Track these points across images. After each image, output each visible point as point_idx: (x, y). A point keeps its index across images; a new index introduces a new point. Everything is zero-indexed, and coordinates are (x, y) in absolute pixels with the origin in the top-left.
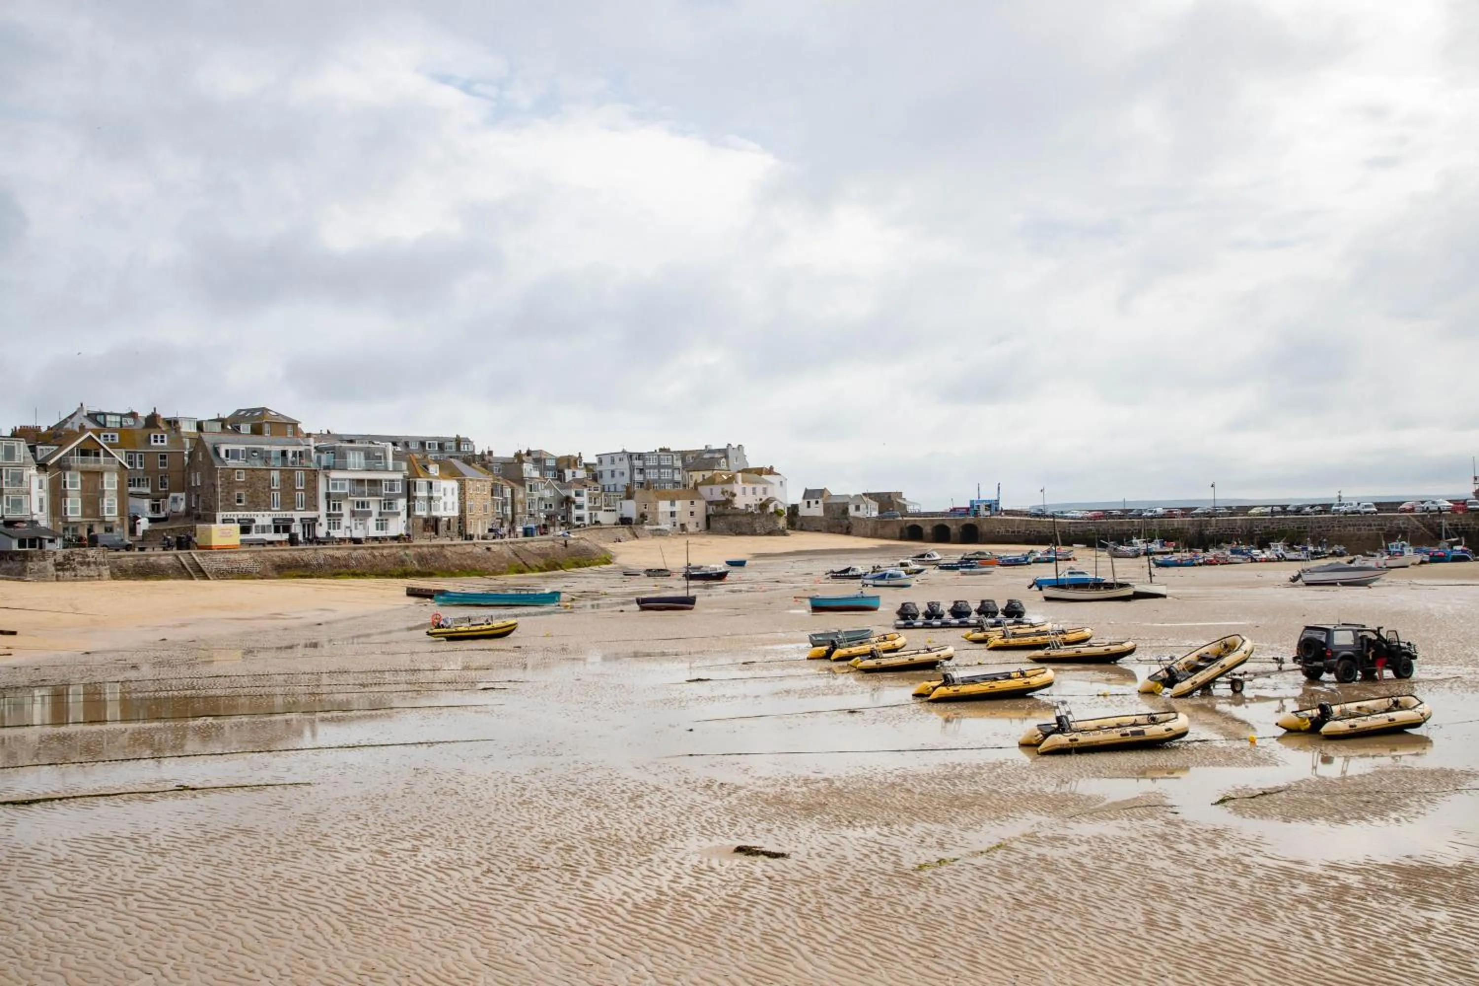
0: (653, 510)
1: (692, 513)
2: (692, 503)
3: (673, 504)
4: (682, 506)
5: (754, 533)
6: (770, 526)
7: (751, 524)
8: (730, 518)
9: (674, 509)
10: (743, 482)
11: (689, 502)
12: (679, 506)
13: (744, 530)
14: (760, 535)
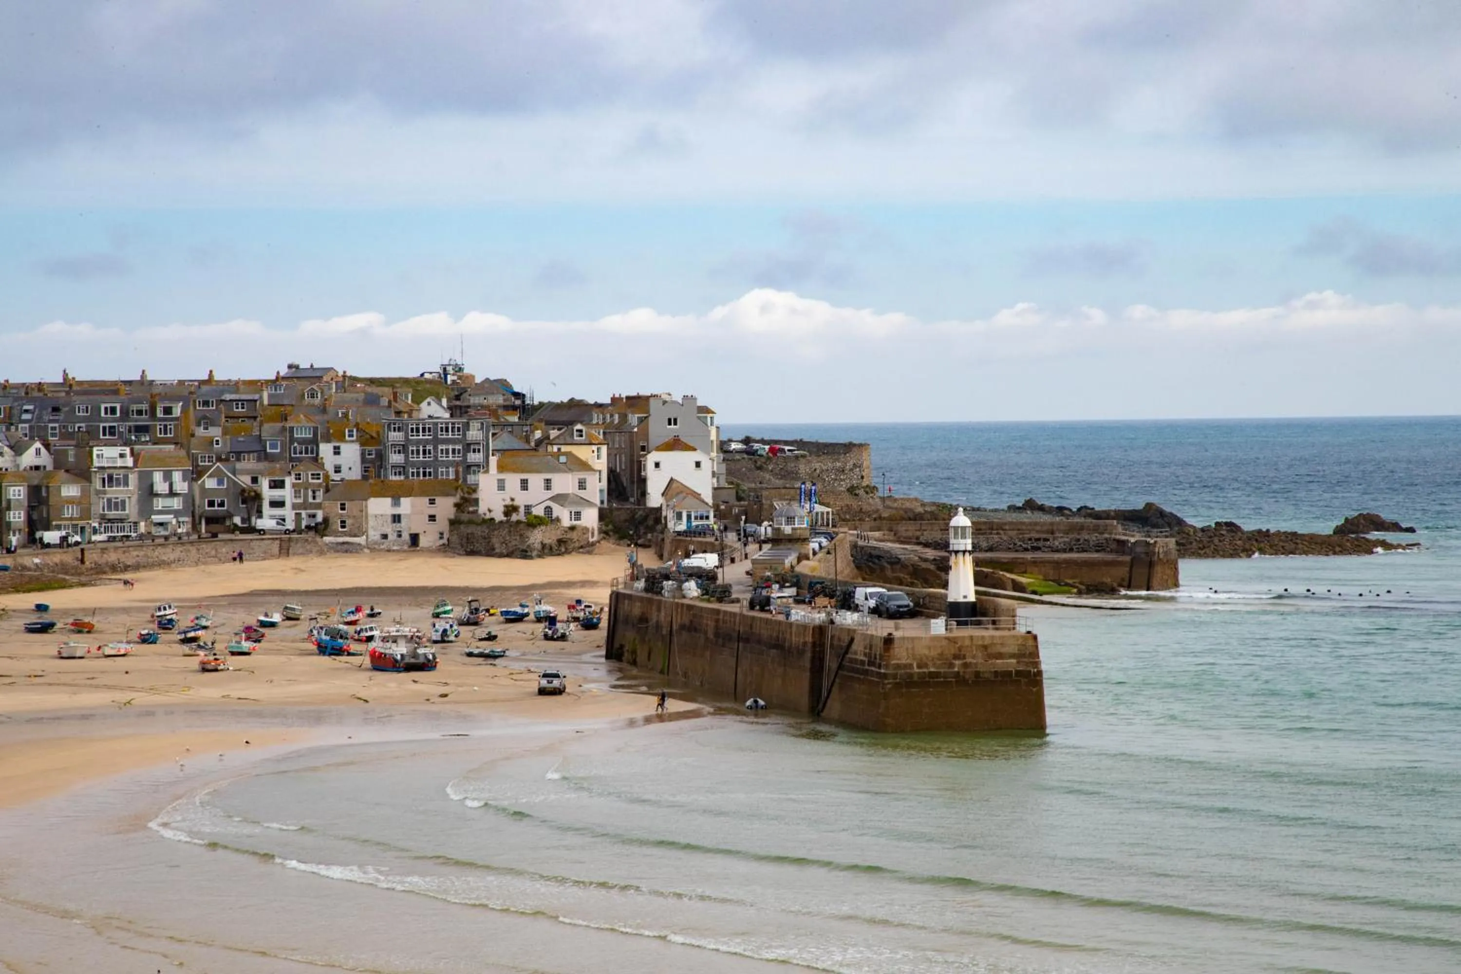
0: (356, 512)
1: (432, 518)
2: (432, 502)
3: (396, 503)
4: (413, 506)
5: (490, 553)
6: (515, 542)
7: (487, 539)
8: (462, 527)
9: (397, 511)
10: (501, 468)
11: (426, 500)
12: (406, 505)
13: (478, 546)
14: (501, 556)
